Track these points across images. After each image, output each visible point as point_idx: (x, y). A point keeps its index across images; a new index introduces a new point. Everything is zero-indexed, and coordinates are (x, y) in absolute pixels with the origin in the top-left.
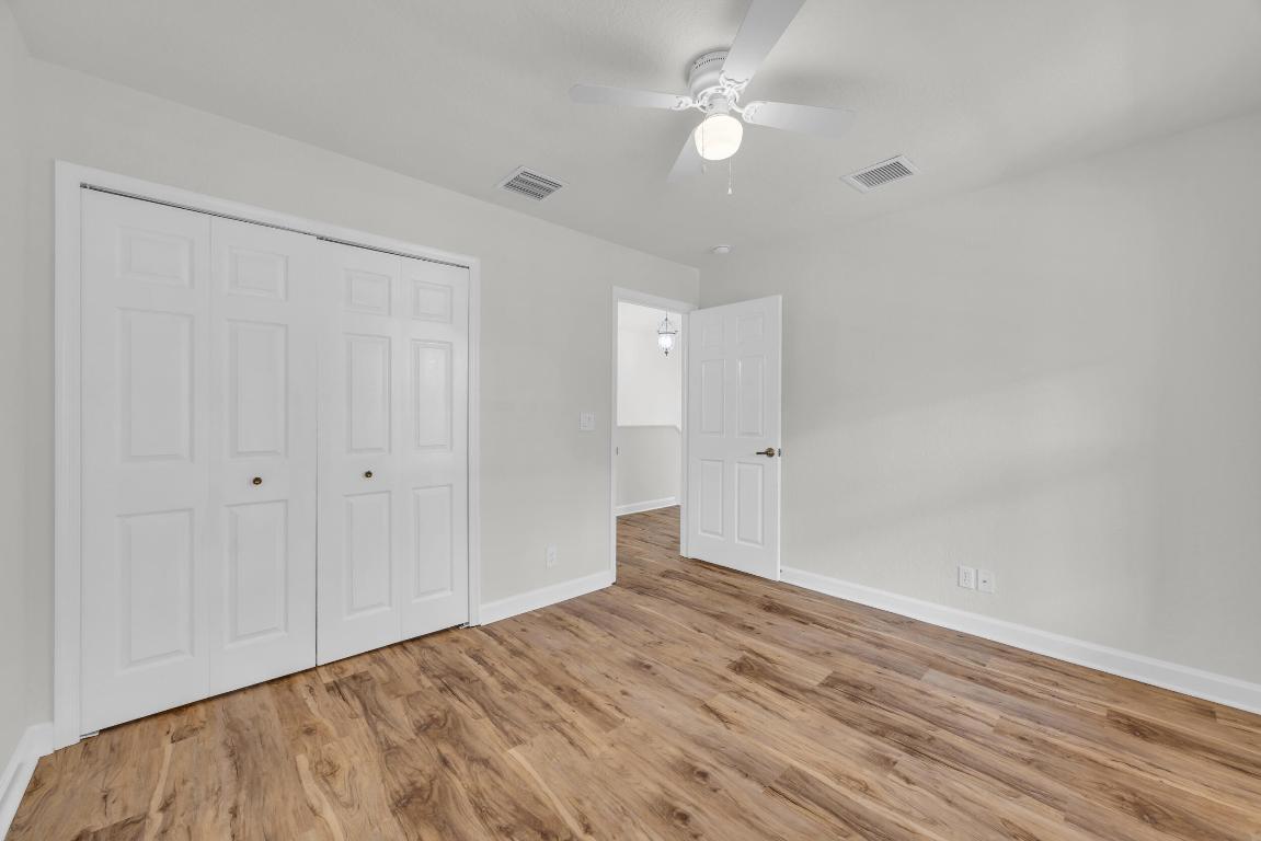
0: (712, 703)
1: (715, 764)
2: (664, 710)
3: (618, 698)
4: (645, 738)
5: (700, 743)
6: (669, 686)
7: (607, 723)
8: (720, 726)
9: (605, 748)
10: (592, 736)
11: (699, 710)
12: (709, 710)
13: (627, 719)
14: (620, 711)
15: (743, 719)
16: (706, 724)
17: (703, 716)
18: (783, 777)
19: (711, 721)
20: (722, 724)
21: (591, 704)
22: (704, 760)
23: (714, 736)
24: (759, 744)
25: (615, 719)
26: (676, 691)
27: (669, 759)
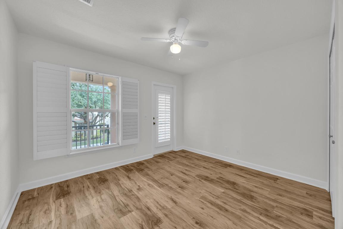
0: (173, 204)
1: (177, 189)
2: (188, 202)
3: (204, 206)
4: (193, 194)
5: (179, 193)
6: (187, 212)
7: (203, 198)
8: (173, 197)
9: (202, 192)
10: (207, 195)
11: (178, 202)
12: (175, 202)
13: (199, 199)
14: (202, 202)
15: (166, 199)
16: (177, 198)
17: (177, 200)
18: (163, 187)
19: (175, 198)
20: (172, 198)
21: (212, 204)
22: (179, 190)
23: (175, 195)
24: (165, 193)
25: (202, 199)
26: (185, 210)
27: (187, 190)
